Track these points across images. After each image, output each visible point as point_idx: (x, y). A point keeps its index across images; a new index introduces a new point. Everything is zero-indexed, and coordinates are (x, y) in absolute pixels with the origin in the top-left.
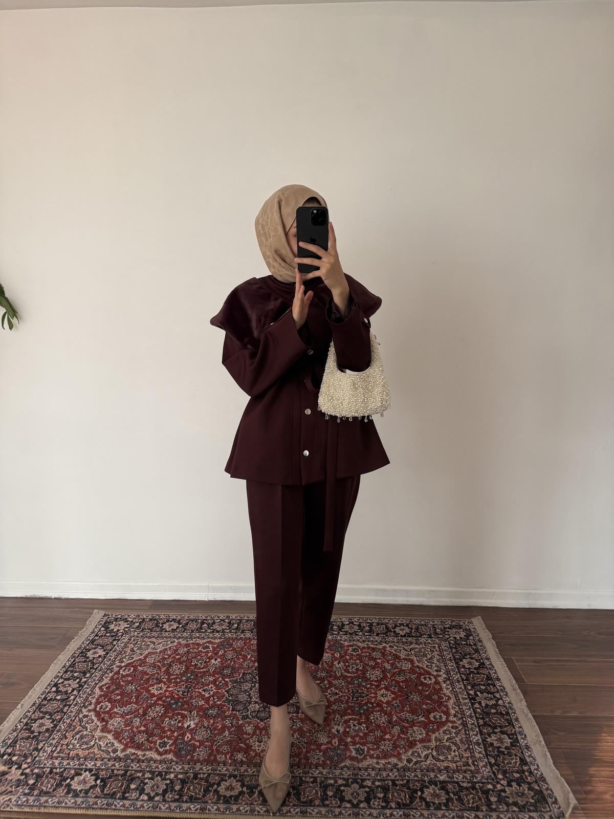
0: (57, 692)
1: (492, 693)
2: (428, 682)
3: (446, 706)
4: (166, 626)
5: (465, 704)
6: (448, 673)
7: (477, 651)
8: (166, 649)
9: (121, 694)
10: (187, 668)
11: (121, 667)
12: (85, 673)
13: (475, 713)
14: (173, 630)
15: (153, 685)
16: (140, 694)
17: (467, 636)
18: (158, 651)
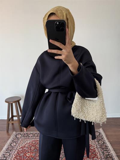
0: (4, 157)
1: (107, 151)
2: (92, 148)
3: (97, 156)
4: (30, 135)
5: (102, 155)
6: (96, 145)
7: (102, 139)
8: (30, 142)
9: (19, 157)
10: (35, 148)
11: (19, 148)
12: (11, 151)
13: (104, 157)
14: (32, 136)
15: (27, 153)
16: (24, 156)
17: (100, 134)
18: (28, 143)
